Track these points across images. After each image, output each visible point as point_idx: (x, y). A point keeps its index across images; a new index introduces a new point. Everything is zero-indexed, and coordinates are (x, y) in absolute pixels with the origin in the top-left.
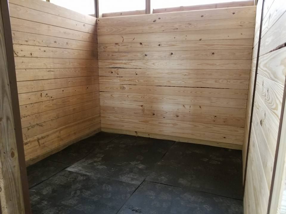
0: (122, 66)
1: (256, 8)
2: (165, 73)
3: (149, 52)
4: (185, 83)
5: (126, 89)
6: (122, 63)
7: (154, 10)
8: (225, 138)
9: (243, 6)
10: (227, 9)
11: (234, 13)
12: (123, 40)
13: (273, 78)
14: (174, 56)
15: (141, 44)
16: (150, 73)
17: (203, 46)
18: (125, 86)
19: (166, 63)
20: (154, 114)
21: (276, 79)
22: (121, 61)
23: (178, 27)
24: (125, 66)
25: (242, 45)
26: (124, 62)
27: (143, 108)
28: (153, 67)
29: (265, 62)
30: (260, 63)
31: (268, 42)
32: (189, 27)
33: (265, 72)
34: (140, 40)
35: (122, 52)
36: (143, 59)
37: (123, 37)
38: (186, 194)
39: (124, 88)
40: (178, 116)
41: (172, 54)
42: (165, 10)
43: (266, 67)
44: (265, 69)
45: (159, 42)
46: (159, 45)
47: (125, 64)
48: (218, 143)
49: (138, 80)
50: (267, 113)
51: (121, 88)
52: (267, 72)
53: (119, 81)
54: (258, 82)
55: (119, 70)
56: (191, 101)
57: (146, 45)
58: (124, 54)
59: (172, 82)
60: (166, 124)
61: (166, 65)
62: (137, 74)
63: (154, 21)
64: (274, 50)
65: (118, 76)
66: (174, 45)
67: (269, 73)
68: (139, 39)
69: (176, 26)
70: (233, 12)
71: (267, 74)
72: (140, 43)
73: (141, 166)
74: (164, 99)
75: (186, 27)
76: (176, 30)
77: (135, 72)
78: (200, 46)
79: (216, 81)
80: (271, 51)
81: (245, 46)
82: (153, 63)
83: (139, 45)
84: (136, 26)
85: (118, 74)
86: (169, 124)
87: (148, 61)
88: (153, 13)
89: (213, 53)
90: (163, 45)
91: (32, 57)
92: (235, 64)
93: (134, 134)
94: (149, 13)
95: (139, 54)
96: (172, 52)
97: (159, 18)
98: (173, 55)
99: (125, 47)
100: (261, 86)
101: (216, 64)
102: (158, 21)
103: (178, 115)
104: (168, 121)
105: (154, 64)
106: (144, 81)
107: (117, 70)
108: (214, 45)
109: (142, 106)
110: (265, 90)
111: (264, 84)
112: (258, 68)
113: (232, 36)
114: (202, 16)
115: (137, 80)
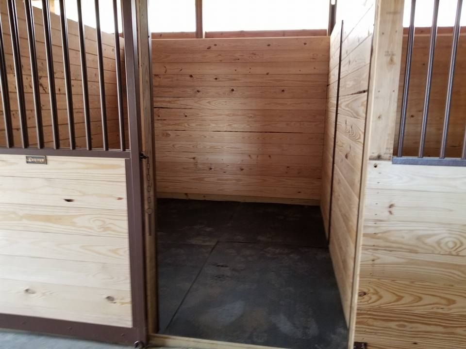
0: (164, 105)
1: (329, 39)
2: (224, 115)
3: (204, 87)
4: (251, 127)
5: (171, 137)
6: (164, 101)
7: (206, 33)
8: (299, 192)
9: (314, 35)
10: (297, 39)
11: (305, 44)
12: (166, 71)
13: (356, 116)
14: (235, 94)
15: (191, 76)
16: (203, 114)
17: (271, 82)
18: (169, 132)
19: (226, 102)
20: (211, 169)
21: (359, 117)
22: (163, 99)
23: (239, 57)
24: (169, 105)
25: (316, 82)
26: (168, 99)
27: (196, 162)
28: (209, 106)
29: (347, 102)
30: (341, 103)
31: (349, 85)
32: (254, 57)
33: (348, 112)
34: (190, 72)
35: (164, 87)
36: (195, 97)
37: (165, 67)
38: (269, 248)
39: (168, 135)
40: (242, 170)
41: (233, 90)
42: (222, 34)
43: (349, 108)
44: (347, 109)
45: (216, 75)
46: (216, 79)
47: (169, 102)
48: (292, 199)
49: (188, 124)
50: (352, 145)
51: (163, 134)
52: (350, 112)
53: (160, 125)
54: (340, 122)
55: (160, 111)
56: (258, 149)
57: (197, 78)
58: (167, 90)
59: (234, 126)
60: (227, 180)
61: (226, 105)
62: (186, 116)
63: (209, 48)
64: (355, 94)
65: (159, 118)
66: (235, 80)
67: (352, 113)
68: (188, 70)
69: (237, 55)
70: (304, 42)
71: (350, 113)
72: (189, 76)
73: (208, 229)
74: (224, 147)
75: (249, 57)
76: (237, 61)
77: (184, 114)
78: (267, 81)
79: (287, 124)
80: (353, 94)
81: (319, 83)
82: (207, 101)
83: (189, 78)
84: (184, 53)
85: (159, 116)
86: (231, 180)
87: (201, 99)
88: (206, 37)
89: (283, 91)
90: (221, 79)
91: (60, 94)
92: (309, 103)
93: (184, 197)
94: (202, 37)
95: (188, 90)
96: (232, 88)
97: (215, 45)
98: (234, 92)
99: (169, 80)
100: (343, 125)
101: (286, 104)
102: (213, 48)
103: (243, 168)
104: (230, 177)
105: (209, 102)
106: (196, 125)
107: (158, 110)
108: (284, 80)
109: (194, 158)
110: (349, 127)
111: (347, 123)
112: (339, 108)
113: (305, 71)
114: (269, 45)
115: (186, 124)
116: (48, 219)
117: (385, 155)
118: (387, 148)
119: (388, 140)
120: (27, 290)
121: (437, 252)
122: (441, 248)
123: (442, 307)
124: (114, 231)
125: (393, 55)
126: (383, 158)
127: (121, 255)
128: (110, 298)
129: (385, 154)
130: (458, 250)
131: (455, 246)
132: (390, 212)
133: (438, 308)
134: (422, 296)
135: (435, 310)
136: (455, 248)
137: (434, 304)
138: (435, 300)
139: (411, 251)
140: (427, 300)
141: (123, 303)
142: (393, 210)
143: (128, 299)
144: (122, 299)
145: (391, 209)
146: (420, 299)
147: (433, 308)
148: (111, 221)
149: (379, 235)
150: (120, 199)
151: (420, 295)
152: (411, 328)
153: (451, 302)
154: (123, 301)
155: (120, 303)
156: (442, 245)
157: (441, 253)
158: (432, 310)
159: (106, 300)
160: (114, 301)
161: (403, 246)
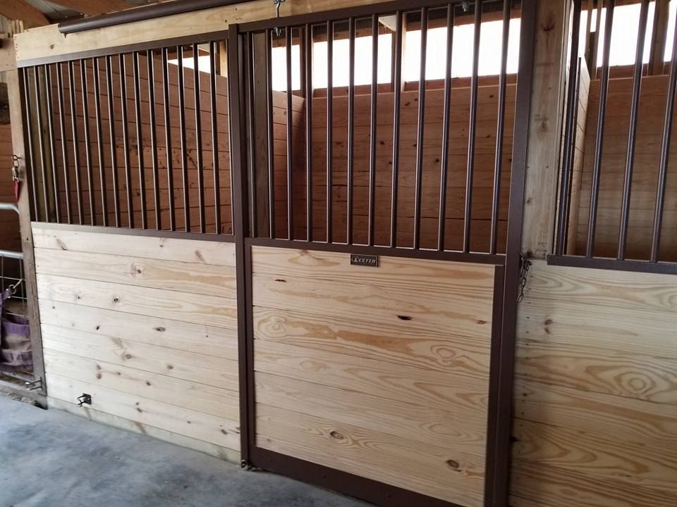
4: (461, 211)
15: (382, 143)
19: (427, 177)
22: (345, 174)
28: (404, 183)
34: (381, 137)
36: (386, 170)
41: (437, 161)
45: (415, 141)
46: (415, 145)
53: (340, 208)
57: (391, 146)
59: (436, 210)
61: (427, 181)
63: (407, 104)
65: (339, 199)
66: (440, 146)
68: (379, 134)
72: (380, 143)
75: (463, 114)
82: (402, 176)
83: (379, 146)
88: (405, 89)
95: (378, 162)
96: (437, 157)
98: (438, 163)
102: (413, 104)
105: (404, 178)
107: (339, 189)
116: (371, 340)
117: (537, 253)
118: (539, 243)
119: (540, 232)
120: (332, 434)
121: (617, 393)
122: (623, 388)
123: (627, 473)
124: (468, 367)
125: (545, 119)
126: (534, 255)
127: (474, 404)
128: (452, 463)
129: (536, 251)
130: (648, 393)
131: (644, 387)
132: (547, 331)
133: (621, 475)
134: (598, 454)
135: (616, 477)
136: (644, 390)
137: (615, 467)
138: (616, 462)
139: (578, 387)
140: (605, 460)
141: (470, 474)
142: (551, 327)
143: (481, 469)
144: (471, 467)
145: (547, 326)
146: (594, 457)
147: (613, 474)
148: (467, 354)
149: (533, 360)
150: (482, 322)
151: (595, 452)
152: (582, 498)
153: (641, 469)
154: (471, 470)
155: (467, 472)
156: (624, 383)
157: (624, 395)
158: (611, 477)
159: (447, 464)
160: (459, 469)
161: (568, 380)
